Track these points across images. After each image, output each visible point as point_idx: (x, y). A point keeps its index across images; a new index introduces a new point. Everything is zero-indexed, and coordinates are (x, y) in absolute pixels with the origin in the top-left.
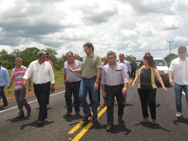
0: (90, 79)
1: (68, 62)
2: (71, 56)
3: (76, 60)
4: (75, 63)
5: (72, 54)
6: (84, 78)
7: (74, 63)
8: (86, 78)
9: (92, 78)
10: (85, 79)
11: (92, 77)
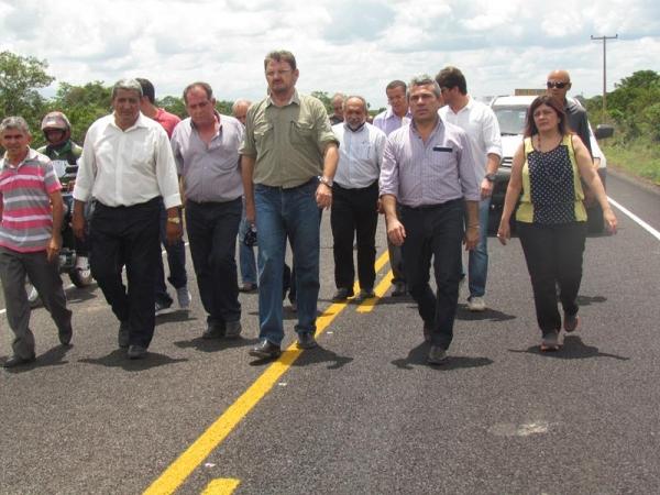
0: (295, 188)
1: (194, 125)
2: (206, 100)
3: (222, 117)
4: (221, 127)
5: (209, 92)
6: (267, 187)
7: (217, 126)
8: (277, 188)
9: (301, 187)
10: (270, 193)
11: (300, 183)
